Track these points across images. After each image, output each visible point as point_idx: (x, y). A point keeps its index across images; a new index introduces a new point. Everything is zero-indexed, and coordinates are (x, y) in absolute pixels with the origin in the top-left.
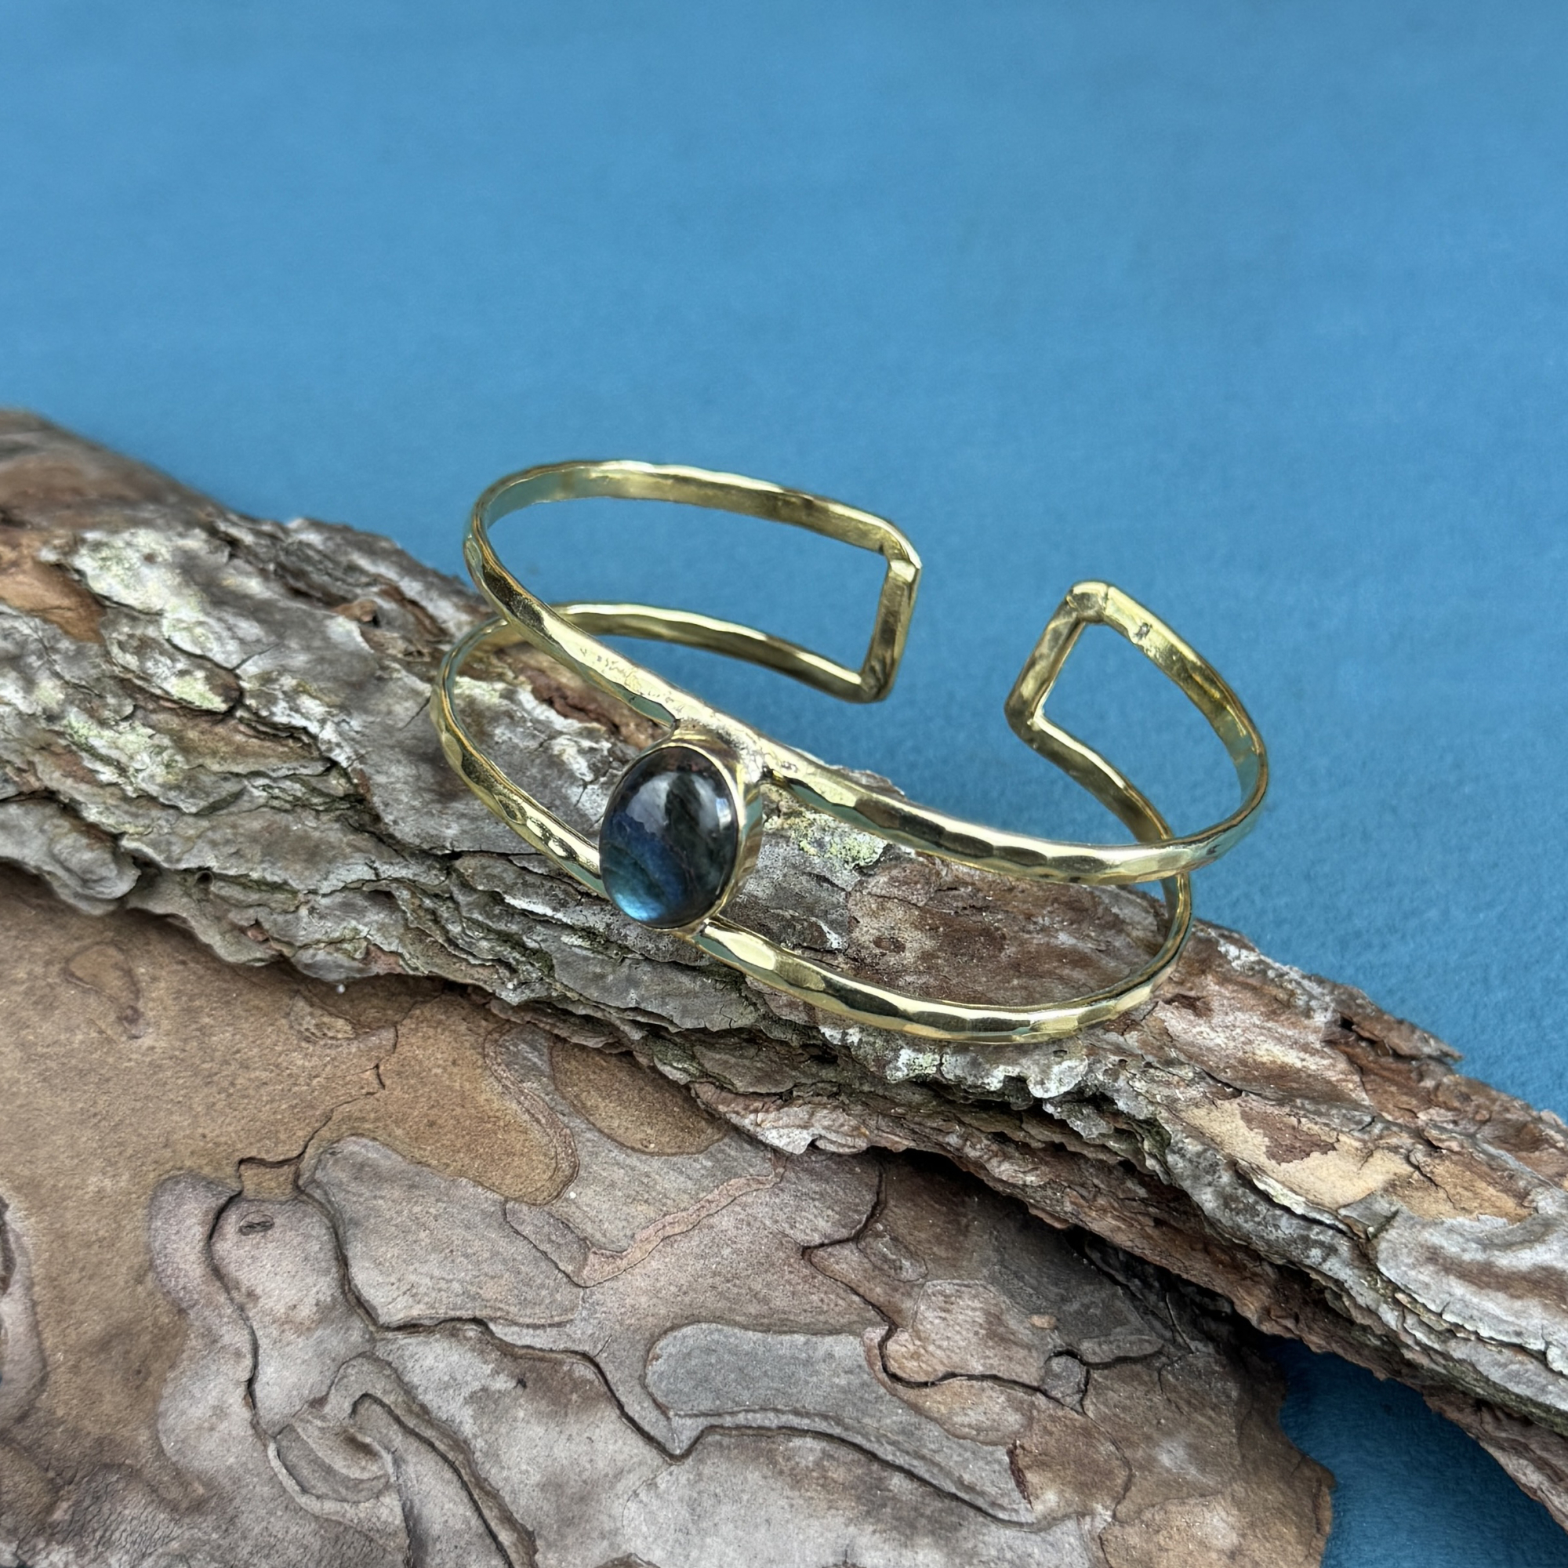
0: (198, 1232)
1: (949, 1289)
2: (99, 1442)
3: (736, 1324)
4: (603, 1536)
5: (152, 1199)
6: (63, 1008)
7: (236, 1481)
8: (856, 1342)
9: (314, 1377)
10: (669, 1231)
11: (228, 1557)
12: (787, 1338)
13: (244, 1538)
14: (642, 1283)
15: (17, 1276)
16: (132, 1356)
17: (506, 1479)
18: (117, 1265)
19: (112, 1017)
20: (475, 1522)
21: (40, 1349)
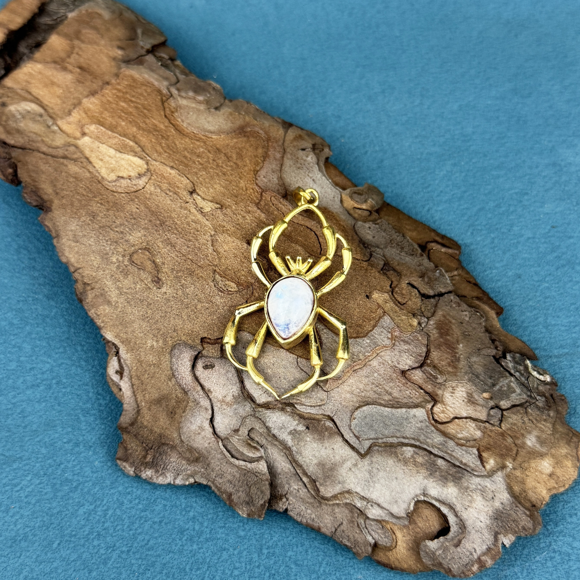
0: (188, 364)
1: (454, 385)
2: (161, 436)
3: (381, 405)
4: (339, 483)
5: (172, 350)
6: (131, 275)
7: (209, 452)
8: (423, 410)
9: (234, 422)
10: (356, 368)
11: (208, 477)
12: (399, 410)
13: (213, 471)
14: (348, 389)
15: (126, 374)
16: (169, 407)
17: (305, 462)
18: (161, 374)
19: (150, 280)
20: (292, 470)
21: (137, 402)
